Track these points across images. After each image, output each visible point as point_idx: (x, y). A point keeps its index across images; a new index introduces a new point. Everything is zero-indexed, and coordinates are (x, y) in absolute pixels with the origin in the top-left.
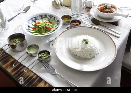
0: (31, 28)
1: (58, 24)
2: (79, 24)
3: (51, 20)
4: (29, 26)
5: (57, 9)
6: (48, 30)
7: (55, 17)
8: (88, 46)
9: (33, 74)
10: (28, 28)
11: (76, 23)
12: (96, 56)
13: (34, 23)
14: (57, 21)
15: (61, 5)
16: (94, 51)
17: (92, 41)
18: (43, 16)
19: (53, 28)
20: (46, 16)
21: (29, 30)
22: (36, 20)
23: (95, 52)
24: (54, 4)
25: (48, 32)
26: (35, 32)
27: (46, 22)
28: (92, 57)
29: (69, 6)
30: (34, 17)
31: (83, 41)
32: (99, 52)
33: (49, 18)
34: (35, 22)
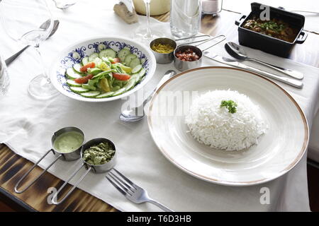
1: (144, 65)
2: (197, 57)
3: (122, 54)
5: (130, 24)
6: (121, 82)
7: (131, 48)
8: (237, 119)
12: (257, 143)
14: (139, 56)
15: (138, 13)
16: (252, 131)
17: (243, 104)
18: (100, 47)
20: (107, 45)
21: (69, 85)
22: (82, 56)
23: (256, 131)
25: (121, 88)
27: (112, 63)
28: (249, 145)
29: (159, 16)
30: (76, 51)
31: (222, 106)
32: (264, 131)
33: (117, 49)
34: (80, 62)
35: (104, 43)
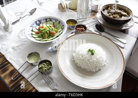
0: (35, 32)
1: (63, 29)
2: (84, 30)
3: (55, 24)
4: (32, 31)
5: (63, 12)
6: (52, 35)
7: (59, 21)
8: (94, 58)
9: (31, 88)
10: (31, 32)
11: (82, 29)
12: (101, 69)
13: (38, 27)
14: (61, 25)
15: (67, 8)
17: (98, 51)
18: (48, 20)
19: (57, 33)
20: (51, 19)
21: (32, 34)
22: (40, 23)
23: (102, 64)
24: (60, 6)
26: (38, 37)
27: (50, 27)
28: (97, 70)
29: (75, 10)
30: (38, 21)
31: (88, 51)
32: (106, 64)
33: (54, 21)
34: (39, 25)
35: (50, 19)
